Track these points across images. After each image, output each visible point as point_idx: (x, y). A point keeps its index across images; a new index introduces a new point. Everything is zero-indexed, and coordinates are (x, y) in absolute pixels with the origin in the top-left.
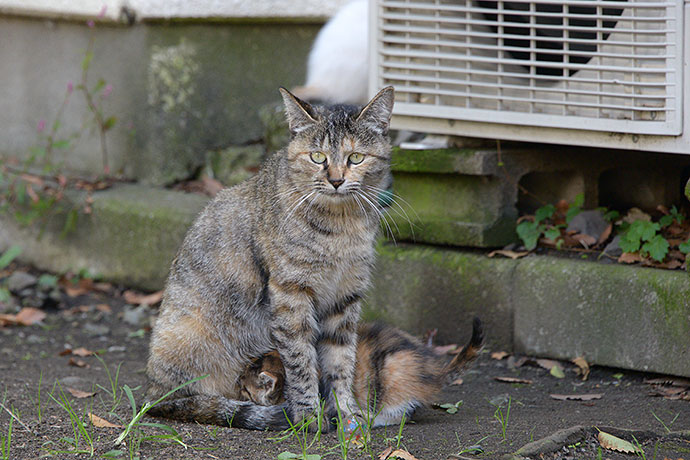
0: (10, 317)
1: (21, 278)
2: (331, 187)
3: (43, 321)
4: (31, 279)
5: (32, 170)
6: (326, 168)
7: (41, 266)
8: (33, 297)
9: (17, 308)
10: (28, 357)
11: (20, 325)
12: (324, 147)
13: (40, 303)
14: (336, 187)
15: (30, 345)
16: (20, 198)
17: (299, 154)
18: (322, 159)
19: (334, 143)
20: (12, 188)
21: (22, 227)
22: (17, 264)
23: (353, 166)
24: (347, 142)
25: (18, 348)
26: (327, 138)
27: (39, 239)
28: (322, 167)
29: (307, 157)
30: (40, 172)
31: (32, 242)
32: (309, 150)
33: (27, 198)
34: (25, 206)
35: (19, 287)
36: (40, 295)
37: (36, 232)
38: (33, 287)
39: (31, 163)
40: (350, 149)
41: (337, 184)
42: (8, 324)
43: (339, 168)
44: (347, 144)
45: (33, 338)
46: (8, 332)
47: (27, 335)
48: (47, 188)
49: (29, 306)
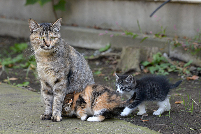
0: (190, 78)
1: (193, 68)
2: (47, 47)
3: (199, 79)
4: (195, 68)
5: (195, 41)
6: (44, 41)
7: (198, 65)
8: (196, 73)
9: (192, 75)
10: (195, 87)
11: (193, 80)
12: (44, 35)
13: (197, 74)
14: (48, 47)
15: (196, 85)
16: (192, 48)
17: (35, 38)
18: (43, 39)
19: (47, 34)
20: (190, 46)
21: (193, 55)
22: (191, 65)
23: (52, 41)
24: (50, 34)
25: (192, 85)
26: (44, 33)
27: (197, 58)
28: (43, 41)
29: (38, 38)
30: (197, 42)
31: (195, 59)
32: (39, 36)
33: (194, 48)
34: (193, 50)
35: (192, 70)
36: (198, 72)
37: (196, 57)
38: (196, 70)
39: (195, 40)
40: (52, 36)
41: (48, 46)
42: (190, 79)
43: (49, 41)
44: (51, 35)
45: (196, 83)
46: (190, 81)
47: (195, 82)
48: (199, 46)
49: (195, 75)
